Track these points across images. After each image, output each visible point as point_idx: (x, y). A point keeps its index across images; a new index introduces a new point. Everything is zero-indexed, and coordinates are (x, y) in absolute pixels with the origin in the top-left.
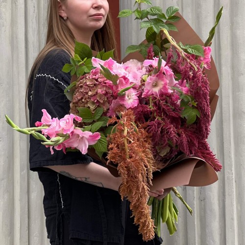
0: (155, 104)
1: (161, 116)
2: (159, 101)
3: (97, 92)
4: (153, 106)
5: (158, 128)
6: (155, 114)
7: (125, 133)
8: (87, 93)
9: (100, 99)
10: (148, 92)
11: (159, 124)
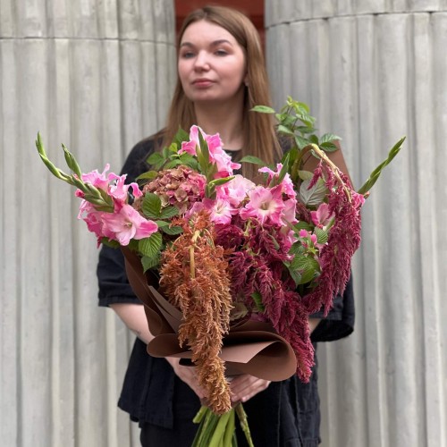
0: (254, 230)
1: (255, 251)
2: (261, 229)
3: (178, 187)
4: (249, 233)
5: (245, 265)
6: (249, 244)
7: (194, 239)
8: (164, 185)
9: (179, 196)
10: (249, 210)
11: (249, 260)
